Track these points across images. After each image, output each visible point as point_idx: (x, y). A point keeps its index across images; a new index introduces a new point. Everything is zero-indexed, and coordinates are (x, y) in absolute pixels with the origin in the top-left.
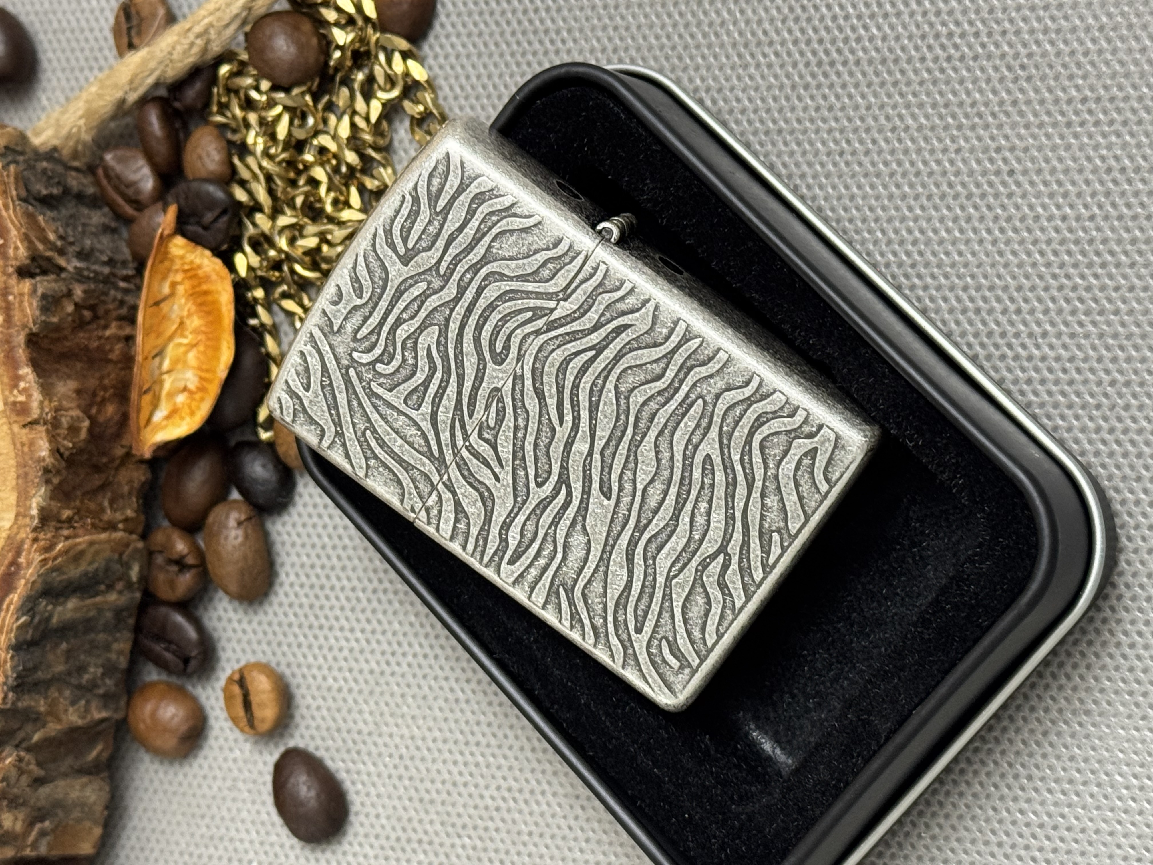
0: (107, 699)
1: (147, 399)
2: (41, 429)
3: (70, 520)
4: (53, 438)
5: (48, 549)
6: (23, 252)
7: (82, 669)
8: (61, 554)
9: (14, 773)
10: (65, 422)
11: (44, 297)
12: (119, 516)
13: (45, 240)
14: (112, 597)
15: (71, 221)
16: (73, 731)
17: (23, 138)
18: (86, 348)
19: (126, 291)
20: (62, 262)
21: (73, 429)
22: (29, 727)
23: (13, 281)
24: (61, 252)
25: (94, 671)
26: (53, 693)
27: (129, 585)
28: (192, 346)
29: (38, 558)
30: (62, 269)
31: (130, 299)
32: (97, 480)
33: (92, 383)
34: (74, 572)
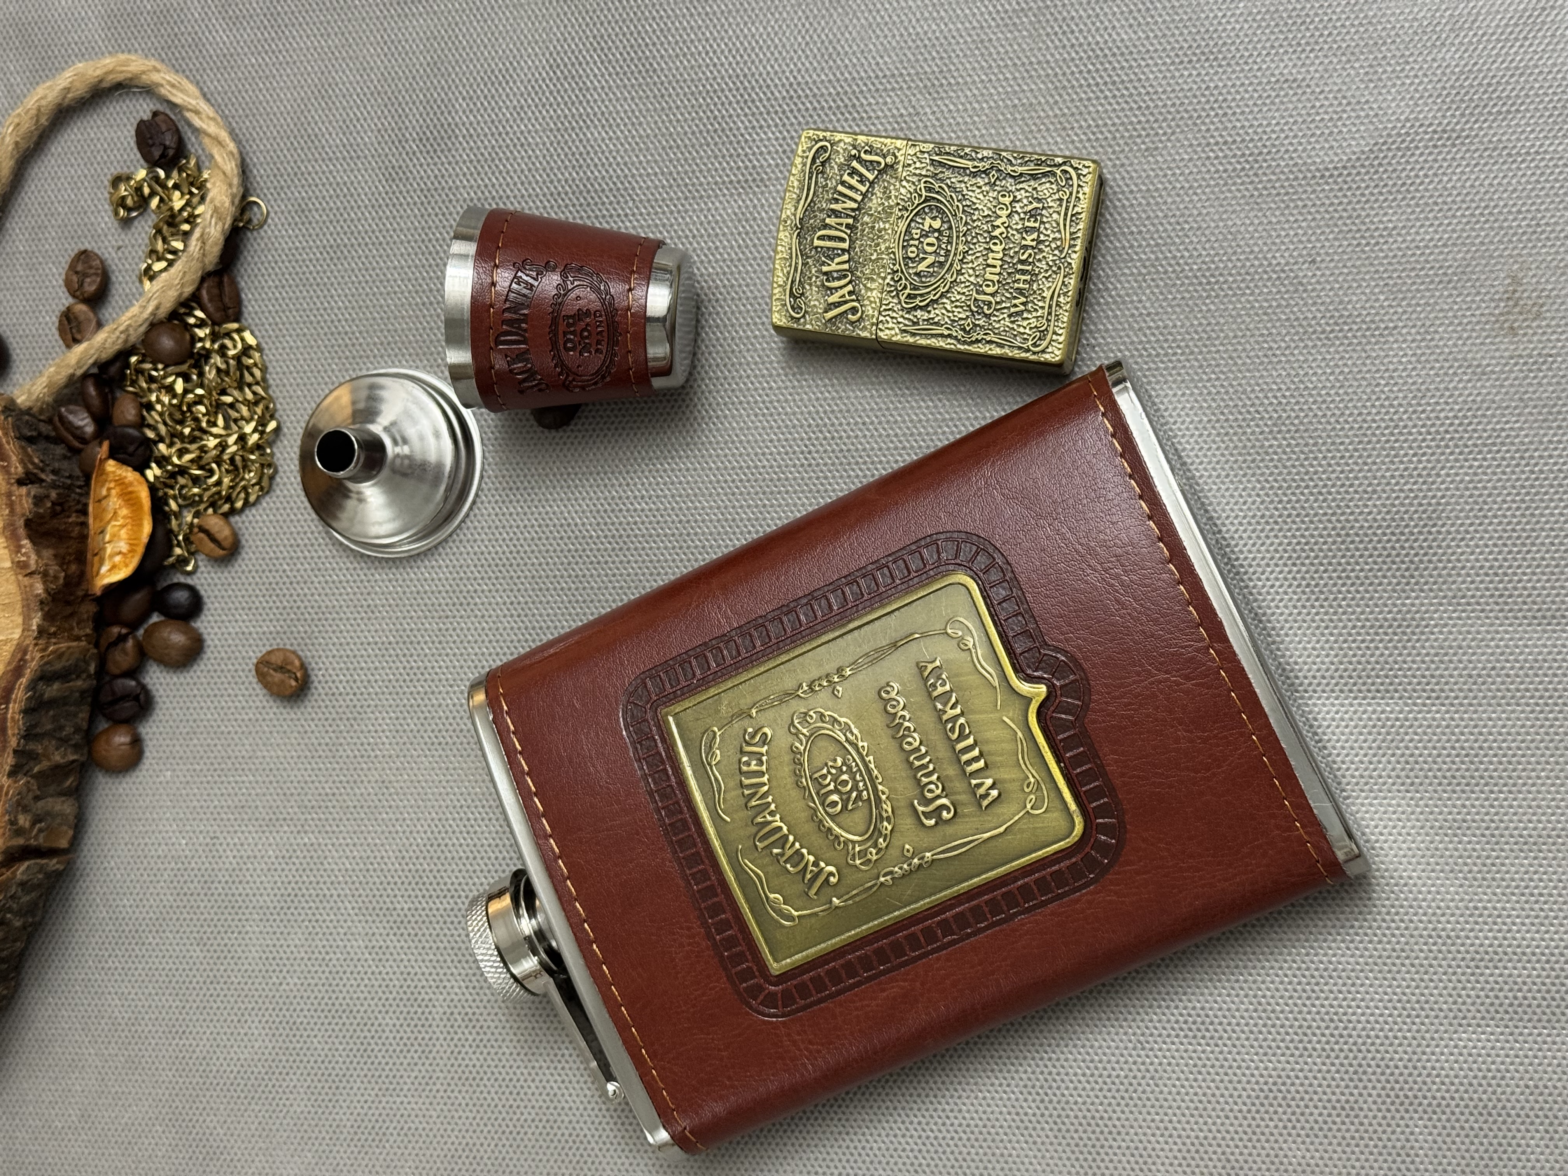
0: (76, 747)
1: (96, 559)
2: (38, 577)
3: (55, 634)
4: (44, 583)
5: (44, 650)
6: (20, 469)
7: (61, 728)
8: (52, 652)
9: (25, 789)
10: (51, 572)
11: (35, 497)
12: (82, 633)
13: (33, 463)
14: (79, 683)
15: (45, 452)
16: (57, 767)
17: (12, 401)
18: (57, 530)
19: (81, 495)
20: (43, 476)
21: (56, 578)
22: (32, 763)
23: (15, 487)
24: (43, 470)
25: (69, 730)
26: (46, 742)
27: (89, 676)
28: (123, 526)
29: (39, 655)
30: (43, 481)
31: (83, 500)
32: (69, 610)
33: (62, 551)
34: (58, 666)
